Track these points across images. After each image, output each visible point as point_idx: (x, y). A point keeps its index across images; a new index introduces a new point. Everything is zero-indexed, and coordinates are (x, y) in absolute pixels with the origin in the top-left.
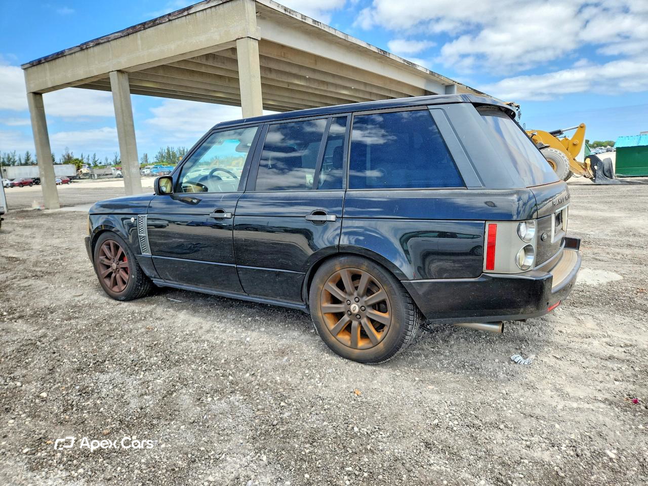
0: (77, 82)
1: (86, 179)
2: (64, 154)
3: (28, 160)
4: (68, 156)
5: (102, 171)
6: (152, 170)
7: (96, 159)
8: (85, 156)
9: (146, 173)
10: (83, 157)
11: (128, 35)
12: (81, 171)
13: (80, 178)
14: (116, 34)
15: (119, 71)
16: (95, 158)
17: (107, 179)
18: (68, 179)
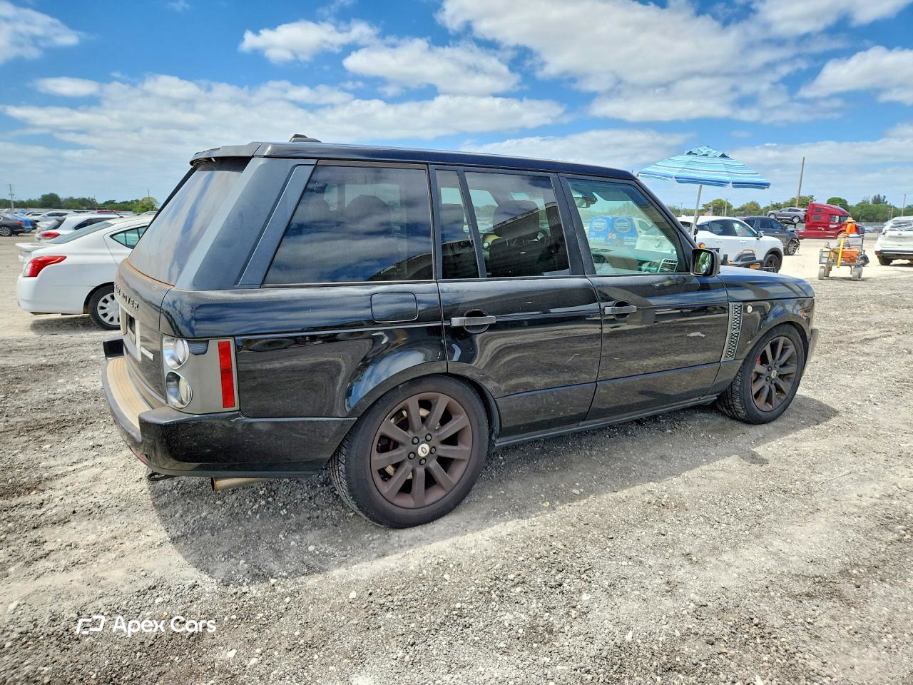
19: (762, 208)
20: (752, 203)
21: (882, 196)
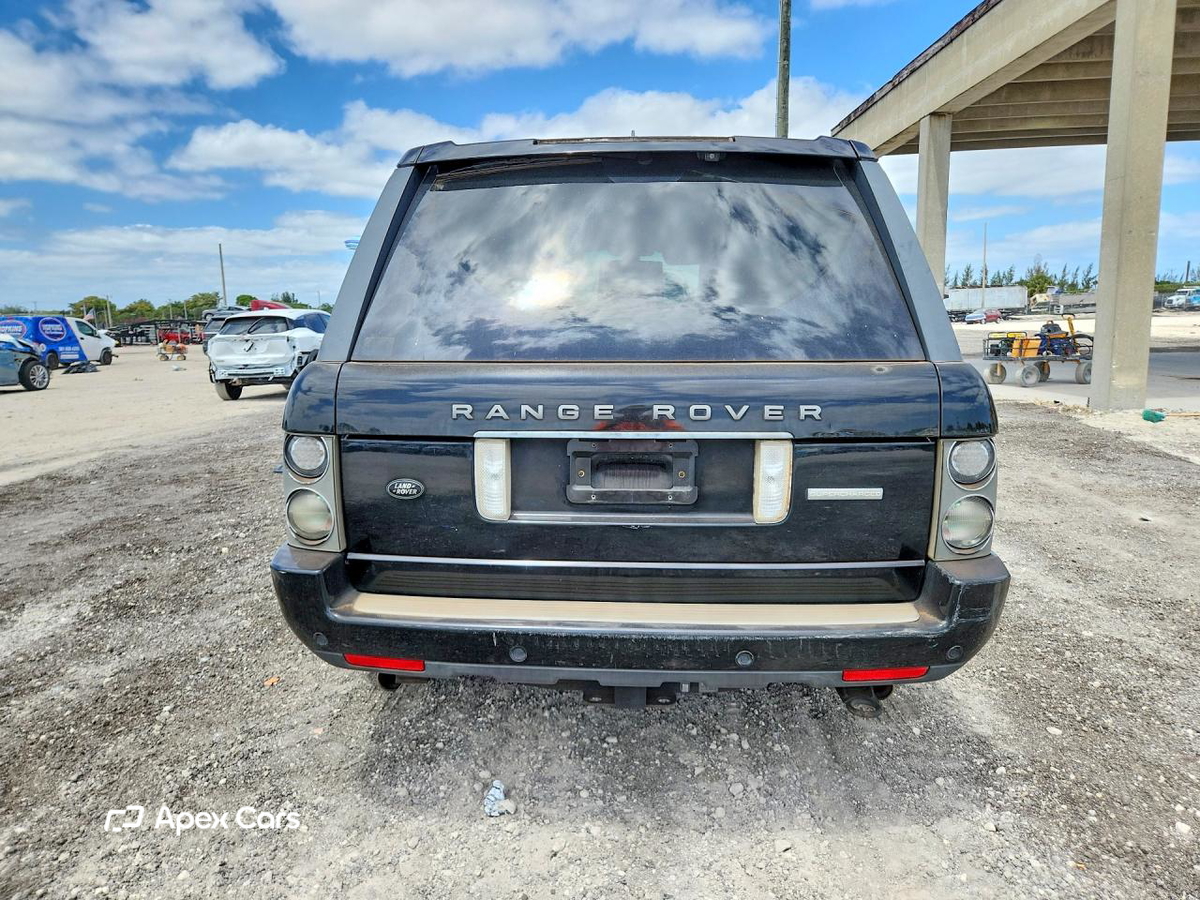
0: (887, 146)
1: (1040, 313)
2: (1031, 267)
3: (967, 279)
4: (1038, 271)
5: (1075, 299)
6: (1192, 297)
7: (1091, 276)
8: (1071, 270)
9: (1175, 303)
10: (1067, 271)
11: (952, 41)
12: (1035, 299)
13: (1030, 313)
14: (936, 46)
15: (933, 114)
16: (1089, 272)
17: (1084, 315)
18: (999, 313)
19: (156, 308)
20: (141, 301)
21: (290, 293)
